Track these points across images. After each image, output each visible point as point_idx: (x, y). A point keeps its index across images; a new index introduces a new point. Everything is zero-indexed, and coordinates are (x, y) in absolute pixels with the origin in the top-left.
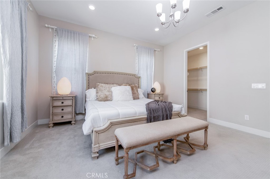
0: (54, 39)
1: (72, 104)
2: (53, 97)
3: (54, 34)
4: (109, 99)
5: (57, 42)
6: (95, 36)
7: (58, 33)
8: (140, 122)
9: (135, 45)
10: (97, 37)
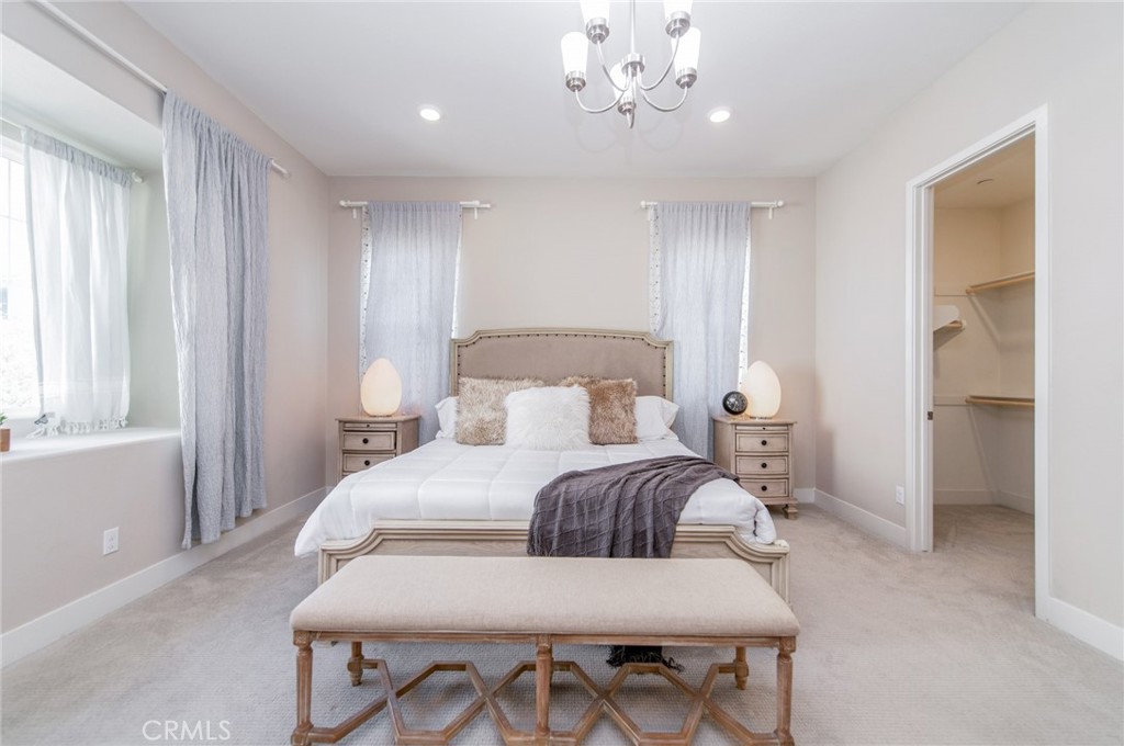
0: (363, 241)
1: (393, 448)
2: (345, 422)
3: (364, 225)
4: (495, 436)
5: (370, 248)
6: (481, 203)
7: (371, 219)
8: (501, 545)
9: (643, 203)
10: (488, 206)
